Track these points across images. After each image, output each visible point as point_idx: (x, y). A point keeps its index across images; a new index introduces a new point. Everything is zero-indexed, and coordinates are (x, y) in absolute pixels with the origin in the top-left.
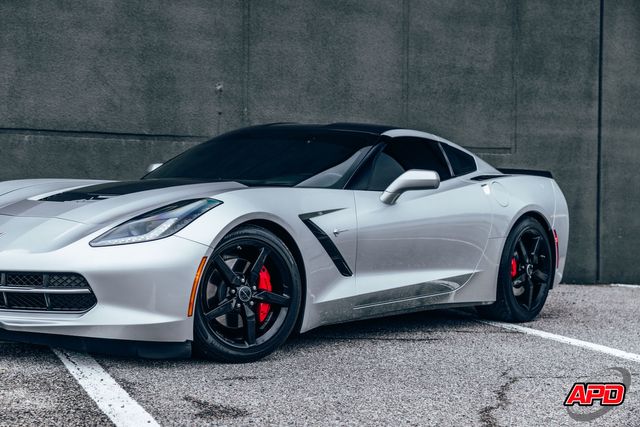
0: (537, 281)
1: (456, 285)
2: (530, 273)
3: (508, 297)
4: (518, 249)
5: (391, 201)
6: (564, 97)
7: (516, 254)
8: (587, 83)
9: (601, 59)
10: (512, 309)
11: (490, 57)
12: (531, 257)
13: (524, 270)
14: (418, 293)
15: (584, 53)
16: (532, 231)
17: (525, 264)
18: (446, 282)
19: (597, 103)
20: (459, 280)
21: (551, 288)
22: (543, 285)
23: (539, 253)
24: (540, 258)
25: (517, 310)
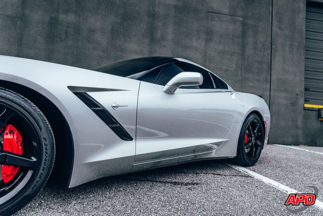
0: (256, 145)
1: (216, 146)
2: (254, 141)
3: (243, 154)
4: (248, 129)
5: (170, 92)
6: (258, 81)
7: (247, 131)
8: (266, 76)
9: (271, 69)
10: (244, 160)
11: (234, 66)
12: (254, 134)
13: (251, 141)
14: (194, 151)
15: (265, 67)
16: (255, 120)
17: (251, 137)
18: (211, 145)
19: (269, 83)
20: (218, 144)
21: (262, 149)
22: (259, 148)
23: (258, 132)
24: (258, 134)
25: (247, 161)
